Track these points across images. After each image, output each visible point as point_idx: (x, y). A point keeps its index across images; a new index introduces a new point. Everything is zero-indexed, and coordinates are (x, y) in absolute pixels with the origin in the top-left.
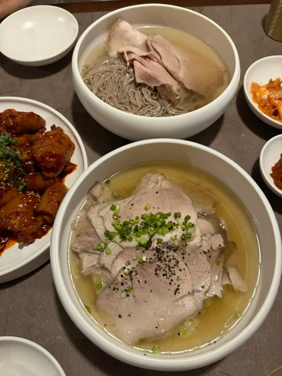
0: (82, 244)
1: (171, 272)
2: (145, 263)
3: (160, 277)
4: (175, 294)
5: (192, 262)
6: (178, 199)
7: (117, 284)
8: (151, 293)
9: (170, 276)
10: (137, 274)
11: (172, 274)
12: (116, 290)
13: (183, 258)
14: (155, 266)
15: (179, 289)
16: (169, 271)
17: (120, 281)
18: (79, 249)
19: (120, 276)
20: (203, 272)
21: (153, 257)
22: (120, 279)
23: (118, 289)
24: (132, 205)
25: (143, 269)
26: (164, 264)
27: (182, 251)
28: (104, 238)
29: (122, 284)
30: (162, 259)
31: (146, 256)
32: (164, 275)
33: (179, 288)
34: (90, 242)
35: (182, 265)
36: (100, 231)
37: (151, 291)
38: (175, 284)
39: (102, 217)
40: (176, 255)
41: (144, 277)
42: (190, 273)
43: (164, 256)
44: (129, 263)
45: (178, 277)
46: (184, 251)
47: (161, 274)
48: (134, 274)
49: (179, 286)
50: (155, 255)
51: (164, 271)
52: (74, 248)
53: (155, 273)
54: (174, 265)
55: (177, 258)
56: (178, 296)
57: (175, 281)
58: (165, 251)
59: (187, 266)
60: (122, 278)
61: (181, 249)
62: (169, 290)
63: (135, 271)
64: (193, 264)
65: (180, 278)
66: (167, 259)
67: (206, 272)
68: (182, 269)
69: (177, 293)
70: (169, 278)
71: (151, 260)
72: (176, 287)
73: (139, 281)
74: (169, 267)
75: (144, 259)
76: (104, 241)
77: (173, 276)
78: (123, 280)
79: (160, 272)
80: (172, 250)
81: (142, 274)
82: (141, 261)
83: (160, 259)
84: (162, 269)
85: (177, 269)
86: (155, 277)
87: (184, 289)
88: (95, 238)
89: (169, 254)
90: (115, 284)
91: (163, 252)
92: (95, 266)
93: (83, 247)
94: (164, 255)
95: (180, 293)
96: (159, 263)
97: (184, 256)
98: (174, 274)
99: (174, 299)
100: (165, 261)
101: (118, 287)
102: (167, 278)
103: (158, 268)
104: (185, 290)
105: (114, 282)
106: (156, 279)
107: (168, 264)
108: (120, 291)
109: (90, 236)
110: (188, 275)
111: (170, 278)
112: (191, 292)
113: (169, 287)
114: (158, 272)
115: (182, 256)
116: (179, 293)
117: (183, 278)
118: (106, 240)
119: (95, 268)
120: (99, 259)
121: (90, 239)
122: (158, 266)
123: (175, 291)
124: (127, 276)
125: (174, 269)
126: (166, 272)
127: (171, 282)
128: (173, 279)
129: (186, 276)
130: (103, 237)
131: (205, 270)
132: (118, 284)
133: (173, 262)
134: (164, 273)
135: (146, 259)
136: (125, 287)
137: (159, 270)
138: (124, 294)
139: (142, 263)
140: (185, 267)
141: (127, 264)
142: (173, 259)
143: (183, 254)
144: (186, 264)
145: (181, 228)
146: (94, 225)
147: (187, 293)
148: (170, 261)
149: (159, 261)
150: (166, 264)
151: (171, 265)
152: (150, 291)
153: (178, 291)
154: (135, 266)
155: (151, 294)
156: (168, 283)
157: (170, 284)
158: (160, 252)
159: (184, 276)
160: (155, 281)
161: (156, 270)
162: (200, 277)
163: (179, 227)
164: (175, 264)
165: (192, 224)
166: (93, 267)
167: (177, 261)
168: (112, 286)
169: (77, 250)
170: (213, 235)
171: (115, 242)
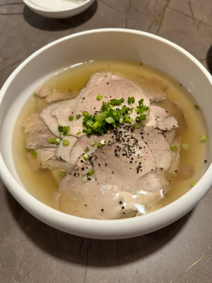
0: (37, 141)
1: (131, 151)
2: (104, 147)
3: (120, 158)
4: (138, 172)
5: (152, 141)
6: (130, 87)
7: (77, 169)
8: (113, 174)
9: (130, 155)
10: (96, 158)
11: (132, 153)
12: (77, 175)
13: (143, 138)
14: (114, 148)
15: (141, 167)
16: (128, 151)
17: (80, 167)
18: (34, 146)
19: (80, 161)
20: (164, 150)
21: (111, 140)
22: (80, 165)
23: (79, 175)
24: (84, 98)
25: (103, 152)
26: (123, 144)
27: (140, 130)
28: (57, 133)
29: (83, 169)
30: (121, 139)
31: (105, 140)
32: (124, 155)
33: (141, 165)
34: (44, 138)
35: (141, 143)
36: (54, 128)
37: (113, 173)
38: (136, 162)
39: (54, 116)
40: (134, 135)
41: (104, 160)
42: (151, 151)
43: (122, 137)
44: (88, 150)
45: (139, 155)
46: (142, 130)
47: (120, 154)
48: (93, 158)
49: (140, 163)
50: (112, 137)
51: (123, 150)
52: (29, 146)
53: (114, 154)
54: (134, 144)
55: (136, 138)
56: (141, 174)
57: (135, 159)
58: (123, 132)
59: (147, 144)
60: (83, 164)
61: (138, 128)
62: (131, 168)
63: (95, 156)
64: (153, 143)
65: (140, 156)
66: (126, 139)
67: (165, 150)
68: (142, 147)
69: (140, 170)
70: (129, 157)
71: (110, 143)
72: (137, 165)
73: (99, 165)
74: (129, 146)
75: (102, 142)
76: (58, 136)
77: (133, 154)
78: (83, 166)
79: (119, 152)
80: (130, 130)
81: (102, 157)
82: (100, 146)
83: (118, 140)
84: (121, 149)
85: (137, 148)
86: (116, 158)
87: (146, 167)
88: (49, 134)
89: (127, 134)
90: (76, 170)
91: (121, 132)
92: (52, 159)
93: (37, 143)
94: (122, 134)
95: (143, 170)
96: (117, 144)
97: (143, 135)
98: (134, 153)
99: (138, 178)
100: (124, 141)
101: (79, 173)
102: (127, 157)
103: (117, 149)
104: (148, 168)
105: (74, 168)
106: (116, 160)
107: (127, 143)
108: (81, 176)
109: (43, 134)
110: (149, 152)
111: (131, 157)
112: (154, 169)
113: (130, 165)
114: (117, 153)
115: (141, 136)
116: (141, 170)
117: (143, 155)
118: (60, 135)
119: (53, 160)
120: (55, 152)
121: (44, 136)
122: (118, 147)
123: (137, 169)
124: (87, 161)
125: (133, 148)
126: (126, 151)
127: (132, 161)
128: (133, 157)
129: (147, 153)
130: (57, 132)
131: (165, 149)
132: (79, 170)
133: (132, 141)
134: (124, 153)
135: (105, 142)
136: (86, 171)
137: (118, 151)
138: (85, 178)
139: (100, 147)
140: (145, 145)
141: (86, 151)
142: (132, 138)
143: (141, 134)
144: (146, 143)
145: (136, 112)
146: (47, 124)
147: (150, 170)
148: (128, 141)
149: (117, 142)
150: (125, 144)
151: (131, 144)
152: (111, 172)
153: (141, 169)
154: (94, 151)
155: (113, 176)
156: (129, 162)
157: (131, 162)
158: (118, 134)
159: (145, 153)
160: (116, 162)
161: (116, 151)
162: (161, 155)
163: (134, 111)
164: (134, 143)
165: (147, 107)
166: (51, 160)
167: (136, 139)
168: (73, 173)
169: (32, 147)
170: (167, 118)
171: (70, 135)
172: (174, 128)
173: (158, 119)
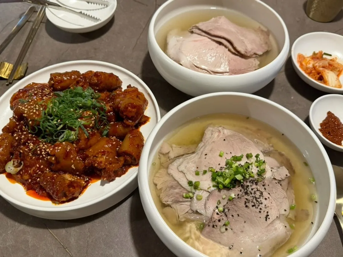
0: (171, 196)
1: (259, 202)
2: (234, 200)
3: (250, 208)
4: (266, 220)
5: (272, 191)
6: (243, 142)
7: (215, 221)
8: (245, 223)
9: (259, 206)
10: (229, 210)
11: (260, 204)
12: (215, 227)
13: (265, 189)
14: (243, 200)
15: (268, 215)
16: (256, 202)
17: (217, 218)
18: (170, 201)
19: (216, 214)
20: (283, 198)
21: (240, 193)
22: (216, 217)
23: (216, 226)
24: (206, 155)
25: (234, 205)
26: (251, 197)
27: (262, 183)
28: (189, 188)
29: (219, 221)
30: (249, 192)
31: (234, 193)
32: (253, 206)
33: (268, 214)
34: (177, 193)
35: (265, 194)
36: (184, 183)
37: (245, 222)
38: (264, 212)
39: (182, 172)
40: (258, 187)
41: (236, 211)
42: (274, 200)
43: (249, 190)
44: (220, 203)
45: (265, 205)
46: (263, 183)
47: (250, 205)
48: (226, 210)
49: (267, 212)
50: (241, 191)
51: (252, 202)
52: (165, 201)
53: (245, 206)
54: (260, 196)
55: (261, 190)
56: (269, 221)
57: (263, 209)
58: (249, 185)
59: (270, 195)
60: (218, 216)
61: (261, 181)
62: (260, 217)
63: (227, 208)
64: (273, 193)
65: (267, 206)
66: (253, 192)
67: (284, 198)
68: (267, 198)
69: (268, 218)
70: (258, 208)
71: (239, 196)
72: (266, 214)
73: (232, 216)
74: (256, 198)
75: (233, 195)
76: (189, 190)
77: (261, 205)
78: (219, 217)
79: (249, 204)
80: (254, 183)
81: (234, 209)
82: (231, 198)
83: (246, 193)
84: (250, 201)
85: (263, 199)
86: (246, 208)
87: (273, 215)
88: (180, 189)
89: (253, 187)
90: (213, 222)
91: (248, 186)
92: (188, 212)
93: (173, 198)
94: (249, 188)
95: (270, 218)
96: (246, 197)
97: (265, 187)
98: (262, 203)
99: (266, 225)
100: (251, 193)
101: (216, 224)
102: (256, 207)
103: (247, 201)
105: (211, 220)
106: (247, 211)
107: (254, 195)
108: (218, 227)
109: (175, 189)
110: (274, 202)
111: (259, 208)
112: (278, 216)
113: (260, 215)
114: (247, 204)
115: (263, 187)
116: (269, 218)
117: (269, 205)
118: (191, 189)
119: (189, 214)
120: (190, 206)
121: (177, 191)
122: (247, 199)
123: (266, 217)
124: (222, 213)
125: (260, 199)
126: (254, 203)
127: (260, 211)
128: (261, 208)
129: (271, 203)
130: (187, 187)
131: (283, 197)
132: (216, 221)
133: (258, 193)
134: (253, 204)
135: (235, 195)
136: (222, 223)
137: (248, 203)
138: (223, 229)
139: (231, 200)
140: (269, 196)
141: (219, 203)
142: (258, 190)
143: (263, 185)
144: (269, 194)
145: (255, 166)
146: (177, 179)
147: (276, 217)
148: (255, 193)
149: (246, 195)
150: (253, 197)
151: (257, 196)
152: (244, 222)
153: (268, 217)
154: (225, 203)
155: (245, 225)
156: (258, 212)
157: (260, 212)
158: (245, 187)
159: (270, 203)
160: (247, 213)
161: (245, 203)
162: (282, 203)
163: (253, 165)
164: (260, 194)
165: (263, 161)
166: (187, 214)
167: (261, 192)
168: (211, 224)
169: (169, 203)
170: (279, 168)
171: (201, 189)
172: (287, 176)
173: (273, 170)
